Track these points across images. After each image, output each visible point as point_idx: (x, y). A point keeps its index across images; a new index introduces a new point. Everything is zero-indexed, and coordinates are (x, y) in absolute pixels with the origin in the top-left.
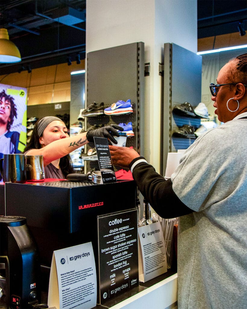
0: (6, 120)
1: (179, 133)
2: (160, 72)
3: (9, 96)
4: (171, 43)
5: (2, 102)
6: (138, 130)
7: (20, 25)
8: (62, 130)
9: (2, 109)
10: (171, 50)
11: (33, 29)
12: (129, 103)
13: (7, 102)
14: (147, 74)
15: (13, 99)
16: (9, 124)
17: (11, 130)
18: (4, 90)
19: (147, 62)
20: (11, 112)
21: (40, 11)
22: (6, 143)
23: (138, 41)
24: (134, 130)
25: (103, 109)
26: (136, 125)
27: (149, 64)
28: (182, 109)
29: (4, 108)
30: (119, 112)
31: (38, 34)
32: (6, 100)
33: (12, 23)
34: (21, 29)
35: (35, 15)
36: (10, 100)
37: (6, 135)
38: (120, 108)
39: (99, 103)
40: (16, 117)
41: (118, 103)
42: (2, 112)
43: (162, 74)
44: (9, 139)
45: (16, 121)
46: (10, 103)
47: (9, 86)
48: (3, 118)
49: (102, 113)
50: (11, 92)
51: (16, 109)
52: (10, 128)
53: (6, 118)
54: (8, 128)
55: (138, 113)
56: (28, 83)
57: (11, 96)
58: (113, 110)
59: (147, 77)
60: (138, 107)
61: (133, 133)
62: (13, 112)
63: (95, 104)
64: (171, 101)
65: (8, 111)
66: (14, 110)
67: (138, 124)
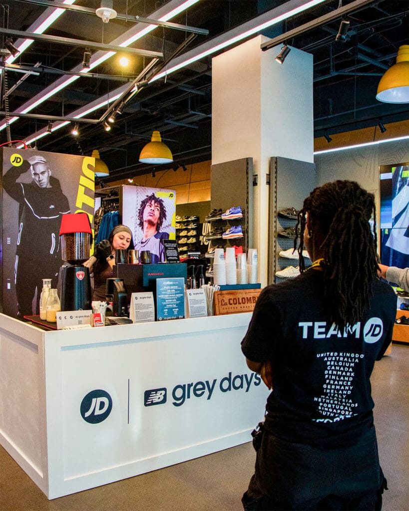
0: (155, 222)
1: (282, 234)
2: (267, 182)
3: (159, 198)
4: (276, 156)
5: (152, 205)
6: (247, 232)
7: (177, 121)
8: (125, 239)
9: (151, 212)
10: (276, 163)
11: (191, 123)
12: (239, 210)
13: (156, 205)
14: (255, 184)
15: (163, 201)
16: (158, 226)
17: (160, 231)
18: (153, 194)
19: (256, 174)
20: (160, 214)
21: (193, 109)
22: (156, 244)
23: (248, 157)
24: (243, 232)
25: (221, 214)
26: (246, 228)
27: (257, 175)
28: (285, 214)
29: (153, 211)
30: (231, 217)
31: (197, 127)
32: (155, 203)
33: (168, 119)
34: (178, 124)
35: (187, 112)
36: (160, 202)
37: (156, 236)
38: (232, 214)
39: (218, 209)
40: (165, 219)
41: (231, 210)
42: (152, 215)
43: (269, 183)
44: (159, 240)
45: (165, 223)
46: (159, 206)
47: (158, 189)
48: (153, 220)
49: (220, 218)
50: (161, 194)
51: (165, 211)
52: (159, 230)
53: (155, 219)
54: (158, 229)
55: (248, 217)
56: (189, 180)
57: (160, 199)
58: (227, 216)
59: (256, 187)
60: (248, 212)
61: (242, 234)
62: (163, 214)
63: (215, 210)
64: (276, 207)
65: (157, 213)
66: (163, 212)
67: (248, 227)
